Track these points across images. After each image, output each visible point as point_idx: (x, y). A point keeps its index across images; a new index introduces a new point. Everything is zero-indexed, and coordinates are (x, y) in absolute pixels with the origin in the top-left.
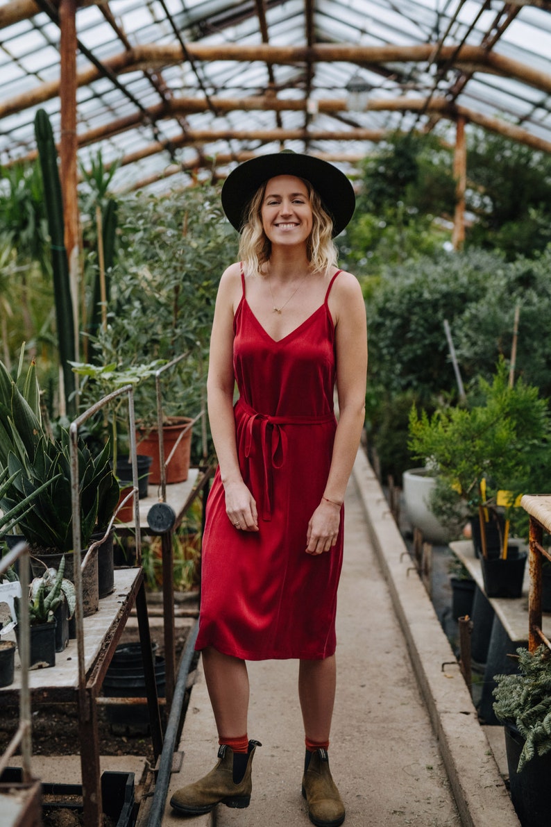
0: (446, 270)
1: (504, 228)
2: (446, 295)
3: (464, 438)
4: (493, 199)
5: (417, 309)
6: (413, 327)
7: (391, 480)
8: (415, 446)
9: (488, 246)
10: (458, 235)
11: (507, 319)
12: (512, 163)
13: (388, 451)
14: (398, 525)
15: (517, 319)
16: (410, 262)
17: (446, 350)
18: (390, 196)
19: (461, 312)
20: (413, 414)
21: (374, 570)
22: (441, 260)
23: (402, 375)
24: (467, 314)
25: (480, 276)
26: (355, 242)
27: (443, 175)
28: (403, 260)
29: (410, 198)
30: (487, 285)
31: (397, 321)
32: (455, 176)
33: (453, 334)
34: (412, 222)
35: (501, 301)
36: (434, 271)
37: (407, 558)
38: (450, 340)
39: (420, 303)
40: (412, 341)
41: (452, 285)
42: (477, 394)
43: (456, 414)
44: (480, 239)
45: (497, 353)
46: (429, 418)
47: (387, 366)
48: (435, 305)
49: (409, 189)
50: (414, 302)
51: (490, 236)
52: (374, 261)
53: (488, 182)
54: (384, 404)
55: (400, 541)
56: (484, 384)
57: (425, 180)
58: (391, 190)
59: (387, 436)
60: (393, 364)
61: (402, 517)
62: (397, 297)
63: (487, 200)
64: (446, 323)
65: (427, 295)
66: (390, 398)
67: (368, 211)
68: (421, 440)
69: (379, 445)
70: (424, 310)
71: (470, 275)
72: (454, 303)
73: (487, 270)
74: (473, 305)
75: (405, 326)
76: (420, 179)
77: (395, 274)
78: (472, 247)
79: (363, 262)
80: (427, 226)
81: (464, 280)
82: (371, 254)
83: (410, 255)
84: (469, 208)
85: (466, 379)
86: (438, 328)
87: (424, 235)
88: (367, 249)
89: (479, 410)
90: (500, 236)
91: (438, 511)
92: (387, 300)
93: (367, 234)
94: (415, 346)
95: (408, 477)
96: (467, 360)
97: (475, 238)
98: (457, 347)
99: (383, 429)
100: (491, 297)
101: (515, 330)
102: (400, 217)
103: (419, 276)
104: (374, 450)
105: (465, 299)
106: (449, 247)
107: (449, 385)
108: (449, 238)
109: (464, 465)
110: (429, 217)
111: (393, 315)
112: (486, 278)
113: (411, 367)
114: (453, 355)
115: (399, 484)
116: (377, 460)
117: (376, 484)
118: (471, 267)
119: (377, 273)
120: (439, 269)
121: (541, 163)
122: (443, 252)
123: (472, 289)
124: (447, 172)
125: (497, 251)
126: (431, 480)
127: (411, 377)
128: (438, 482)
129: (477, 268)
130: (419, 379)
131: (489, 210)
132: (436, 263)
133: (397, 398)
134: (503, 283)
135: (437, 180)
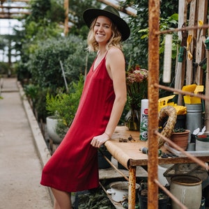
0: (61, 43)
1: (83, 28)
2: (61, 52)
3: (67, 105)
4: (79, 17)
5: (51, 57)
6: (49, 63)
7: (41, 120)
8: (49, 108)
9: (77, 34)
10: (66, 30)
11: (83, 60)
12: (85, 4)
13: (41, 109)
14: (44, 137)
15: (87, 60)
16: (49, 39)
17: (61, 72)
18: (41, 15)
19: (67, 58)
20: (48, 96)
21: (35, 155)
22: (60, 39)
23: (45, 81)
24: (69, 59)
25: (74, 45)
26: (28, 32)
27: (60, 7)
28: (46, 39)
29: (48, 16)
30: (76, 48)
31: (44, 61)
32: (65, 8)
33: (64, 66)
34: (49, 25)
35: (81, 53)
36: (57, 43)
37: (47, 150)
38: (62, 68)
39: (52, 55)
40: (49, 68)
41: (64, 48)
42: (73, 88)
43: (65, 96)
44: (74, 31)
45: (80, 73)
46: (54, 97)
47: (40, 78)
48: (57, 55)
49: (48, 12)
50: (50, 54)
51: (77, 30)
52: (35, 39)
53: (77, 11)
54: (39, 93)
55: (45, 143)
56: (74, 84)
57: (54, 9)
58: (41, 13)
59: (41, 104)
60: (42, 77)
61: (46, 134)
62: (43, 52)
63: (76, 18)
64: (61, 62)
65: (54, 52)
66: (42, 90)
67: (32, 20)
68: (51, 106)
69: (38, 107)
70: (53, 57)
71: (70, 44)
72: (64, 54)
73: (76, 43)
74: (71, 55)
75: (46, 63)
76: (52, 8)
77: (42, 44)
78: (71, 35)
79: (32, 40)
80: (55, 26)
81: (68, 46)
82: (34, 37)
83: (48, 37)
84: (70, 21)
85: (68, 83)
86: (59, 64)
87: (54, 30)
88: (33, 35)
89: (73, 94)
90: (81, 30)
91: (58, 132)
92: (39, 53)
93: (32, 29)
94: (50, 71)
95: (48, 119)
96: (69, 75)
97: (72, 31)
98: (65, 71)
99: (39, 101)
100: (77, 52)
101: (86, 64)
102: (45, 22)
103: (51, 44)
104: (36, 110)
105: (68, 53)
106: (63, 34)
107: (62, 85)
108: (63, 32)
109: (67, 115)
110: (56, 23)
111: (42, 59)
112: (76, 45)
113: (49, 78)
114: (64, 74)
115: (45, 122)
116: (36, 113)
117: (36, 122)
118: (70, 41)
119: (37, 44)
120: (59, 42)
121: (96, 4)
122: (60, 35)
123: (71, 50)
124: (62, 6)
125: (80, 36)
126: (56, 120)
127: (48, 82)
128: (58, 121)
129: (73, 42)
130: (51, 83)
131: (77, 21)
132: (58, 40)
133: (44, 90)
134: (82, 47)
135: (58, 9)
